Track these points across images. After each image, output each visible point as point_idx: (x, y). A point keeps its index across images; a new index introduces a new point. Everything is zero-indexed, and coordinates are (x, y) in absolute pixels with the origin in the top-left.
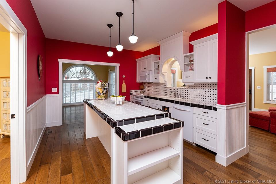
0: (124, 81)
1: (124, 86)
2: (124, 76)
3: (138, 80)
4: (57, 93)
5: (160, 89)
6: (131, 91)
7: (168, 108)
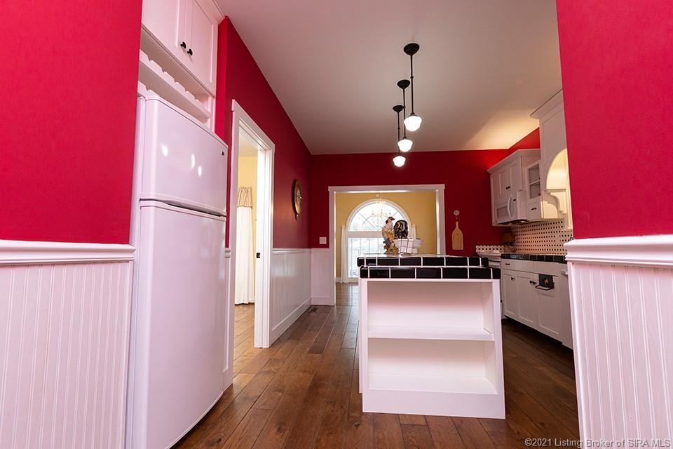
0: (457, 223)
1: (458, 235)
2: (457, 213)
3: (497, 221)
4: (327, 246)
5: (553, 239)
6: (477, 247)
7: (550, 278)
